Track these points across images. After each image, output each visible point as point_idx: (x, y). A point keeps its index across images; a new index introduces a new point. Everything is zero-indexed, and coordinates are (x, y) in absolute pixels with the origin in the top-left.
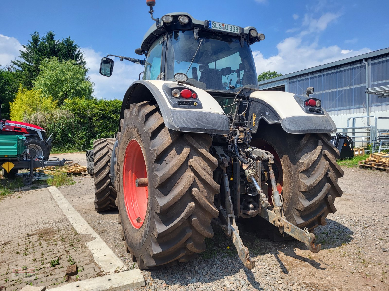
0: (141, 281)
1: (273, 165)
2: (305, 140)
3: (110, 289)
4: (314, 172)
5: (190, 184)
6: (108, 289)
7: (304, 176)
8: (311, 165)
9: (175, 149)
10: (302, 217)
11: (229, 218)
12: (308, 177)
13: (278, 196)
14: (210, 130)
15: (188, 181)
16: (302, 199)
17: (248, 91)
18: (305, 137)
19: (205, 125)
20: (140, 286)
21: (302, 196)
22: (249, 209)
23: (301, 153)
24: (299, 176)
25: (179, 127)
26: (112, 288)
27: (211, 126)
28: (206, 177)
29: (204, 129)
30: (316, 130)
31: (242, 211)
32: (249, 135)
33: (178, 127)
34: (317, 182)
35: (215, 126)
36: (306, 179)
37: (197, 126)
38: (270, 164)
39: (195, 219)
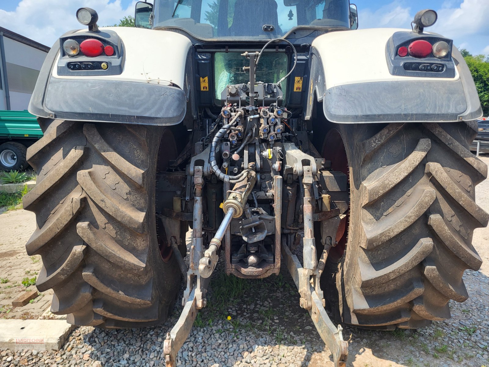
0: (53, 342)
1: (311, 186)
2: (381, 137)
3: (9, 343)
4: (390, 210)
5: (70, 215)
6: (6, 342)
7: (367, 215)
8: (380, 195)
9: (63, 150)
10: (368, 298)
11: (189, 277)
12: (377, 220)
13: (310, 248)
14: (123, 117)
15: (67, 209)
16: (363, 262)
17: (308, 33)
18: (385, 131)
19: (111, 107)
20: (51, 349)
21: (363, 257)
22: (245, 264)
23: (369, 166)
24: (360, 215)
25: (53, 111)
26: (12, 342)
27: (127, 109)
28: (105, 204)
29: (108, 115)
30: (406, 115)
31: (233, 265)
32: (276, 124)
33: (50, 112)
34: (392, 234)
35: (137, 109)
36: (372, 223)
37: (90, 109)
38: (307, 184)
39: (89, 273)
